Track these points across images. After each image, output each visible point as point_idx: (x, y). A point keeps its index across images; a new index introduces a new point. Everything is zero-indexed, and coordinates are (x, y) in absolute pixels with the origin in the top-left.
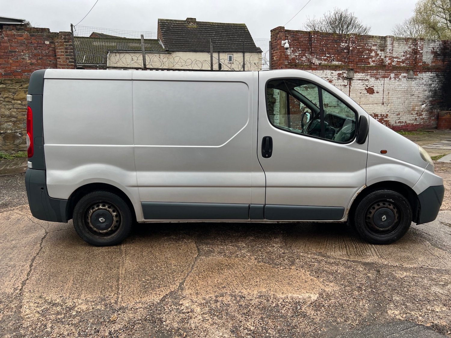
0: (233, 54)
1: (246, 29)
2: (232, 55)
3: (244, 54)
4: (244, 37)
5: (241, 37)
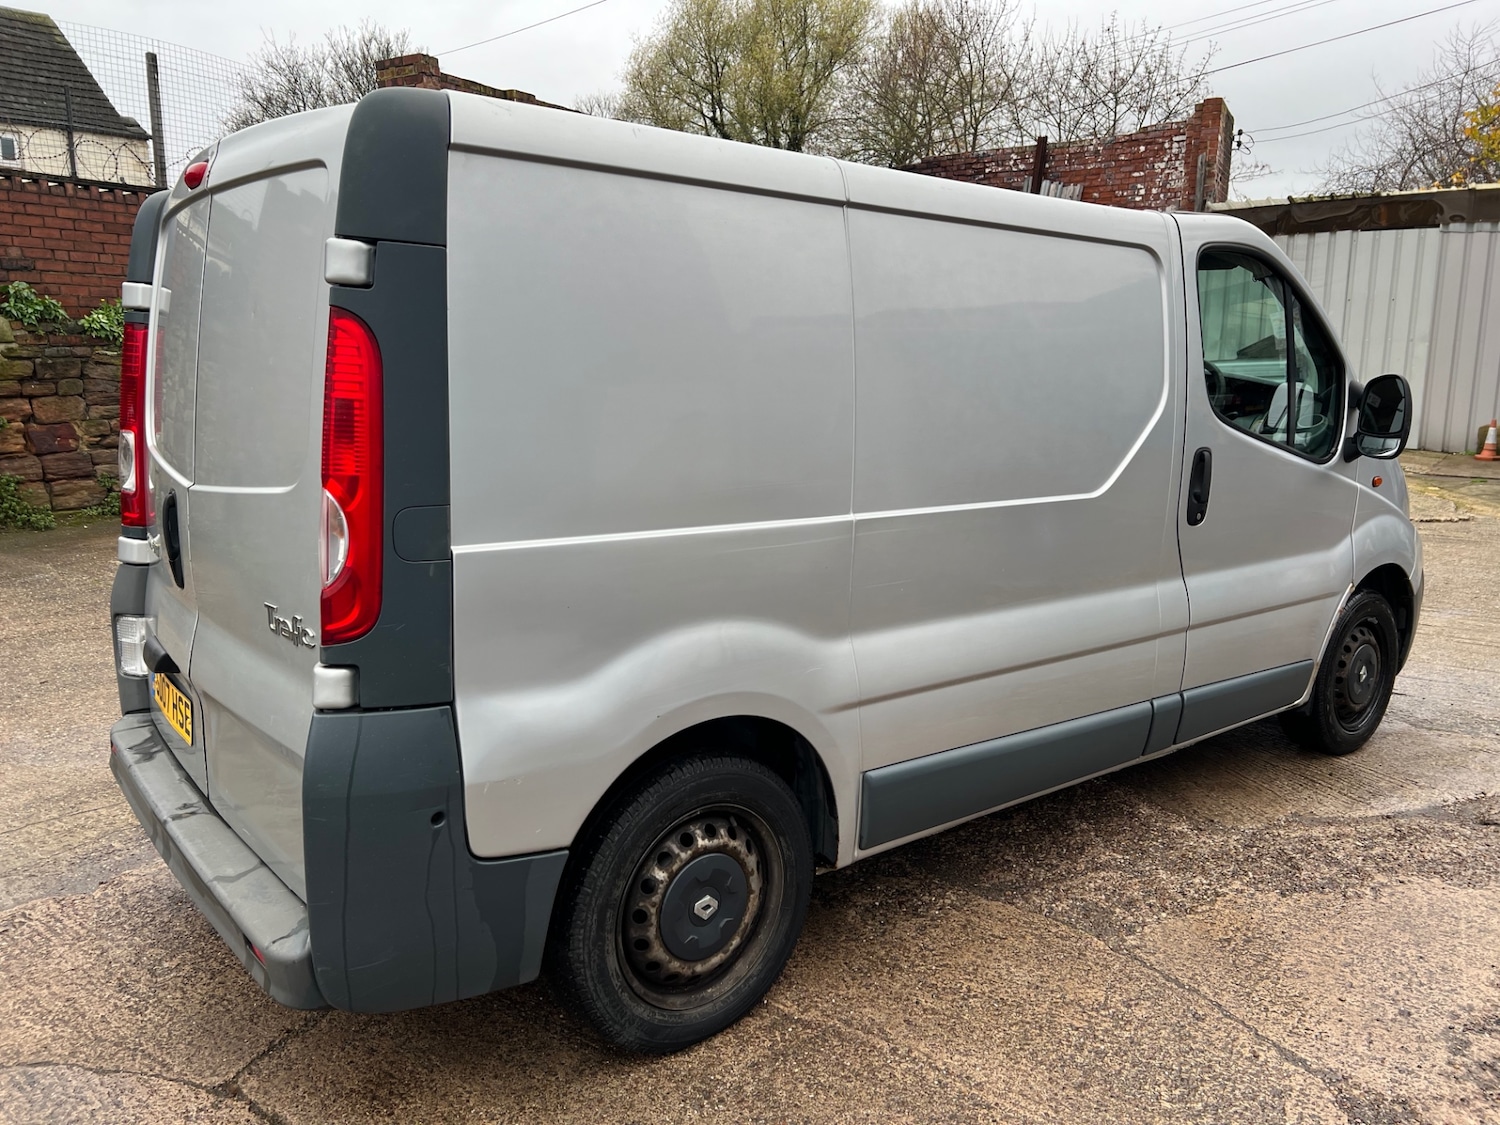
0: (18, 132)
1: (58, 39)
2: (15, 137)
3: (70, 138)
4: (55, 68)
5: (44, 66)
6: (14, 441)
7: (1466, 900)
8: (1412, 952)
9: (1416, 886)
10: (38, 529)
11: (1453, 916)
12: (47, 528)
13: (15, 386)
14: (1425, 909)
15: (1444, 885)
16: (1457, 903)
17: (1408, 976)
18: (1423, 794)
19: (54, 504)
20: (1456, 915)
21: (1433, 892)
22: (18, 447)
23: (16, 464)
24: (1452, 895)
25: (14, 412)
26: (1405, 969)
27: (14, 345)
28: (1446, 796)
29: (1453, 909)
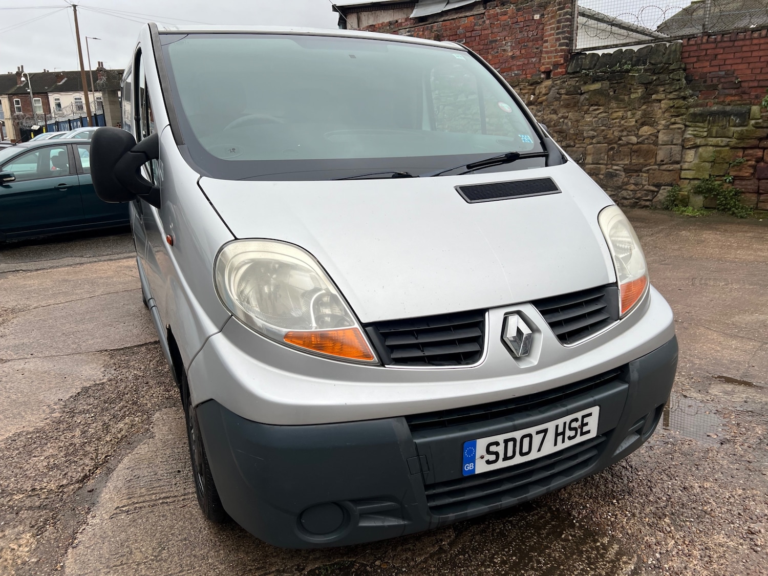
6: (746, 171)
7: (9, 428)
8: (14, 397)
9: (37, 421)
10: (737, 216)
11: (9, 418)
12: (742, 217)
13: (755, 142)
14: (23, 414)
15: (25, 429)
16: (12, 424)
17: (8, 390)
18: (111, 506)
19: (758, 206)
20: (8, 419)
21: (27, 423)
22: (747, 174)
23: (744, 183)
24: (17, 426)
25: (751, 156)
26: (11, 391)
27: (760, 121)
28: (97, 520)
29: (12, 421)
